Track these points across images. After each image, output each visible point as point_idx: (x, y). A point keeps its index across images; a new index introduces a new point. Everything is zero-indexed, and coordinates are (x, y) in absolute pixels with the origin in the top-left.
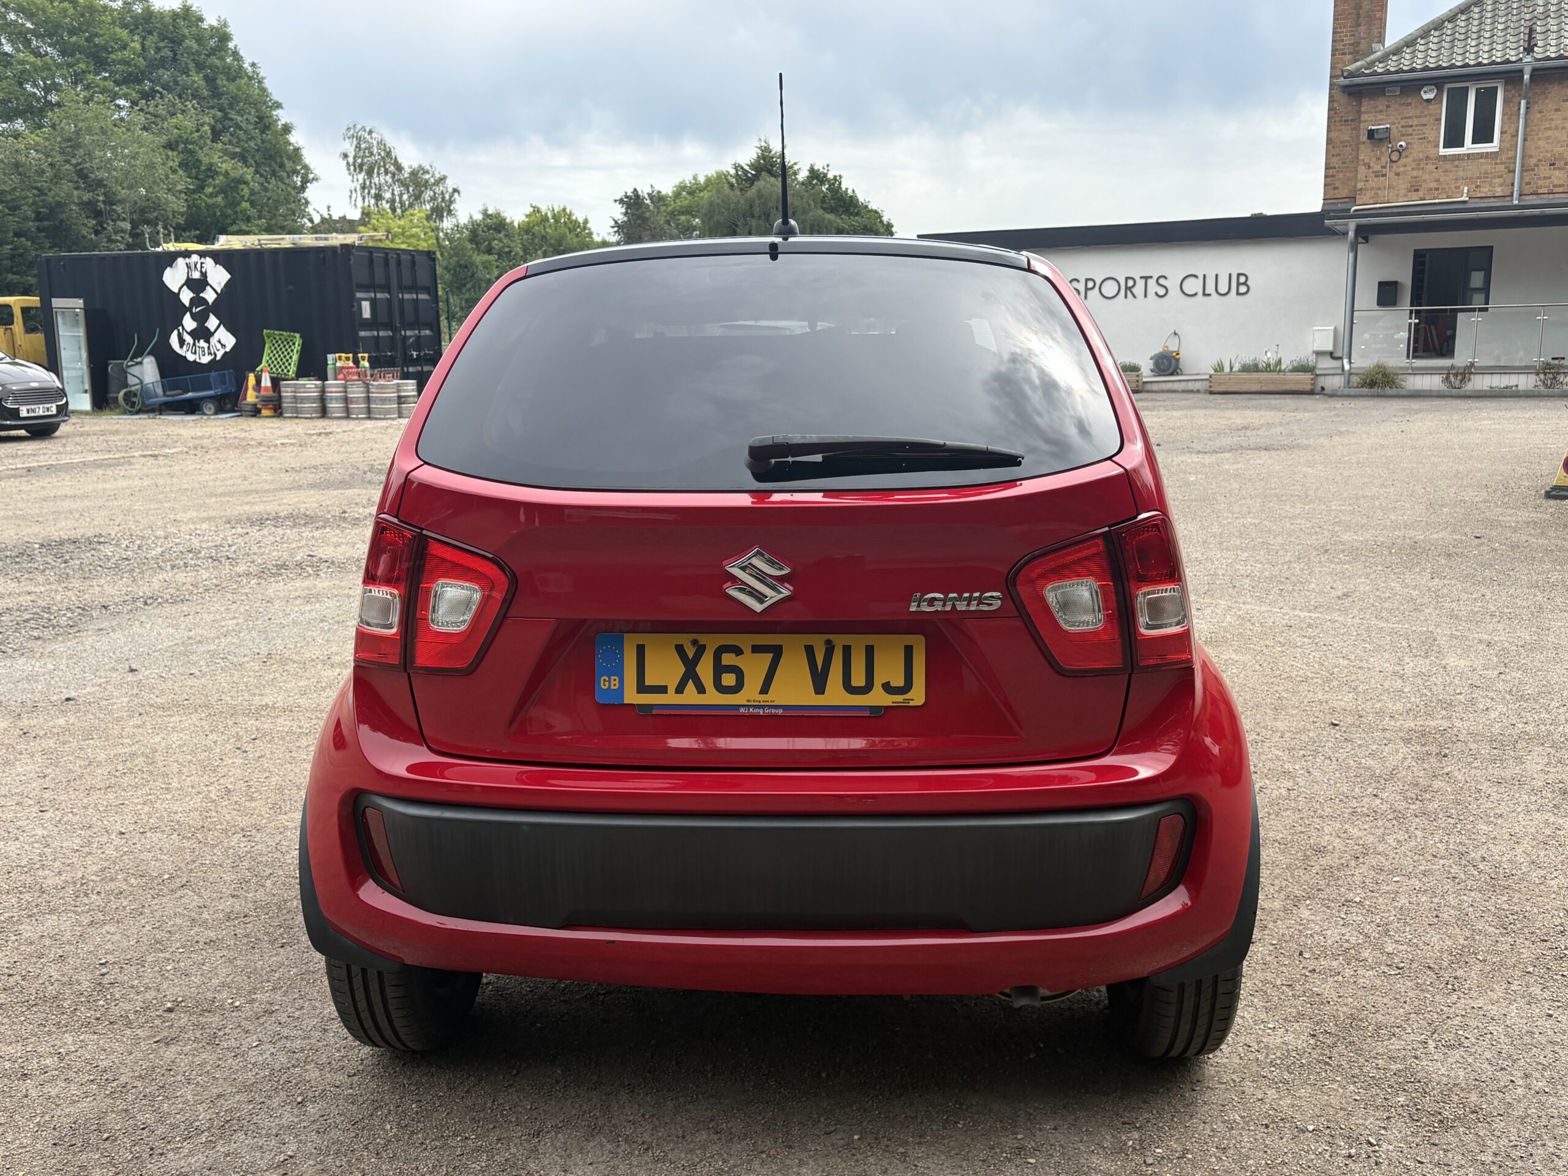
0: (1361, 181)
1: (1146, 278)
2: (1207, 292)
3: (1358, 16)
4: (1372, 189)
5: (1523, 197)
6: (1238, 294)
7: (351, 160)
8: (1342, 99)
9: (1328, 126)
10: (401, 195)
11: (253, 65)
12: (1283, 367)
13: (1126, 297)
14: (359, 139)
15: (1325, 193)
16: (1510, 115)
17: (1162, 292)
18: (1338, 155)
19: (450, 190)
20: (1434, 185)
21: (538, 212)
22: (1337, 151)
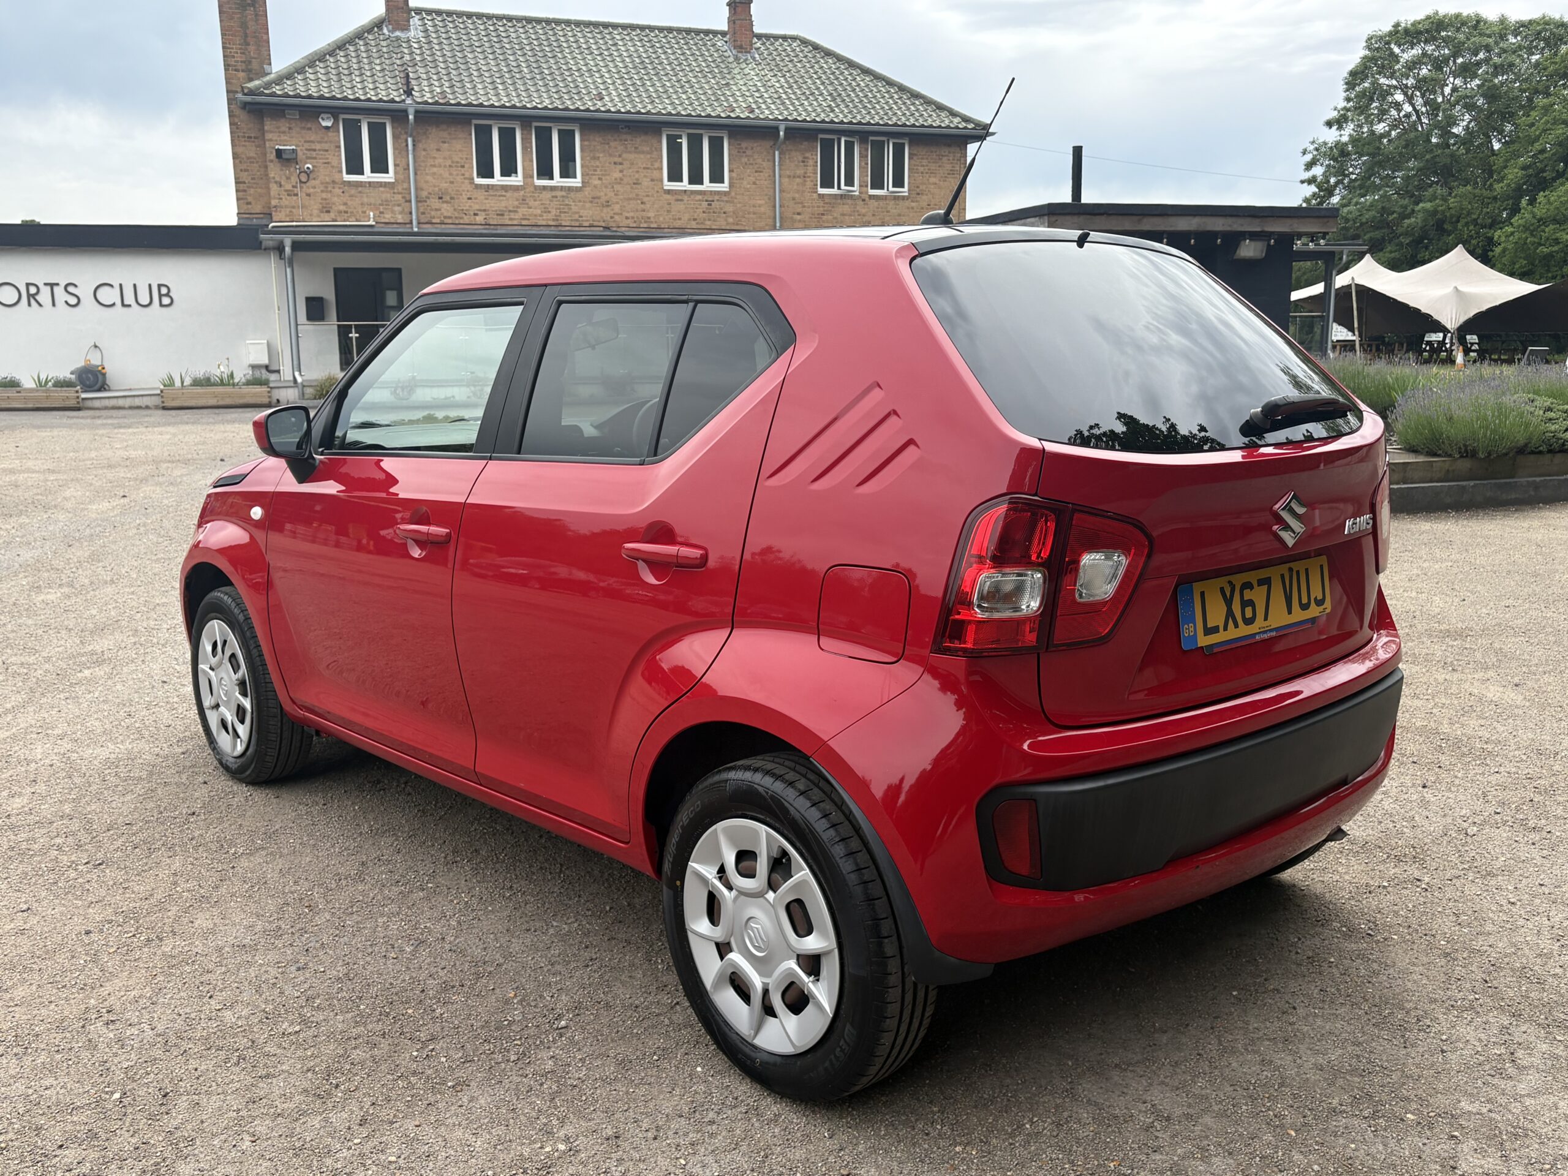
0: (275, 198)
1: (52, 286)
2: (126, 303)
3: (246, 35)
4: (286, 207)
5: (421, 225)
6: (161, 305)
8: (243, 115)
9: (232, 141)
12: (236, 381)
13: (29, 305)
15: (239, 208)
16: (401, 150)
17: (73, 301)
18: (246, 170)
20: (342, 208)
22: (244, 167)
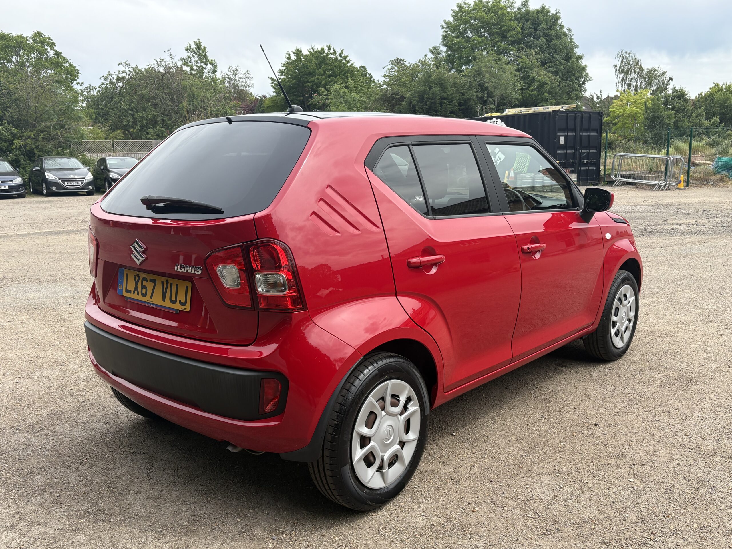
7: (618, 68)
10: (641, 83)
11: (569, 29)
14: (623, 57)
19: (668, 79)
21: (717, 86)
